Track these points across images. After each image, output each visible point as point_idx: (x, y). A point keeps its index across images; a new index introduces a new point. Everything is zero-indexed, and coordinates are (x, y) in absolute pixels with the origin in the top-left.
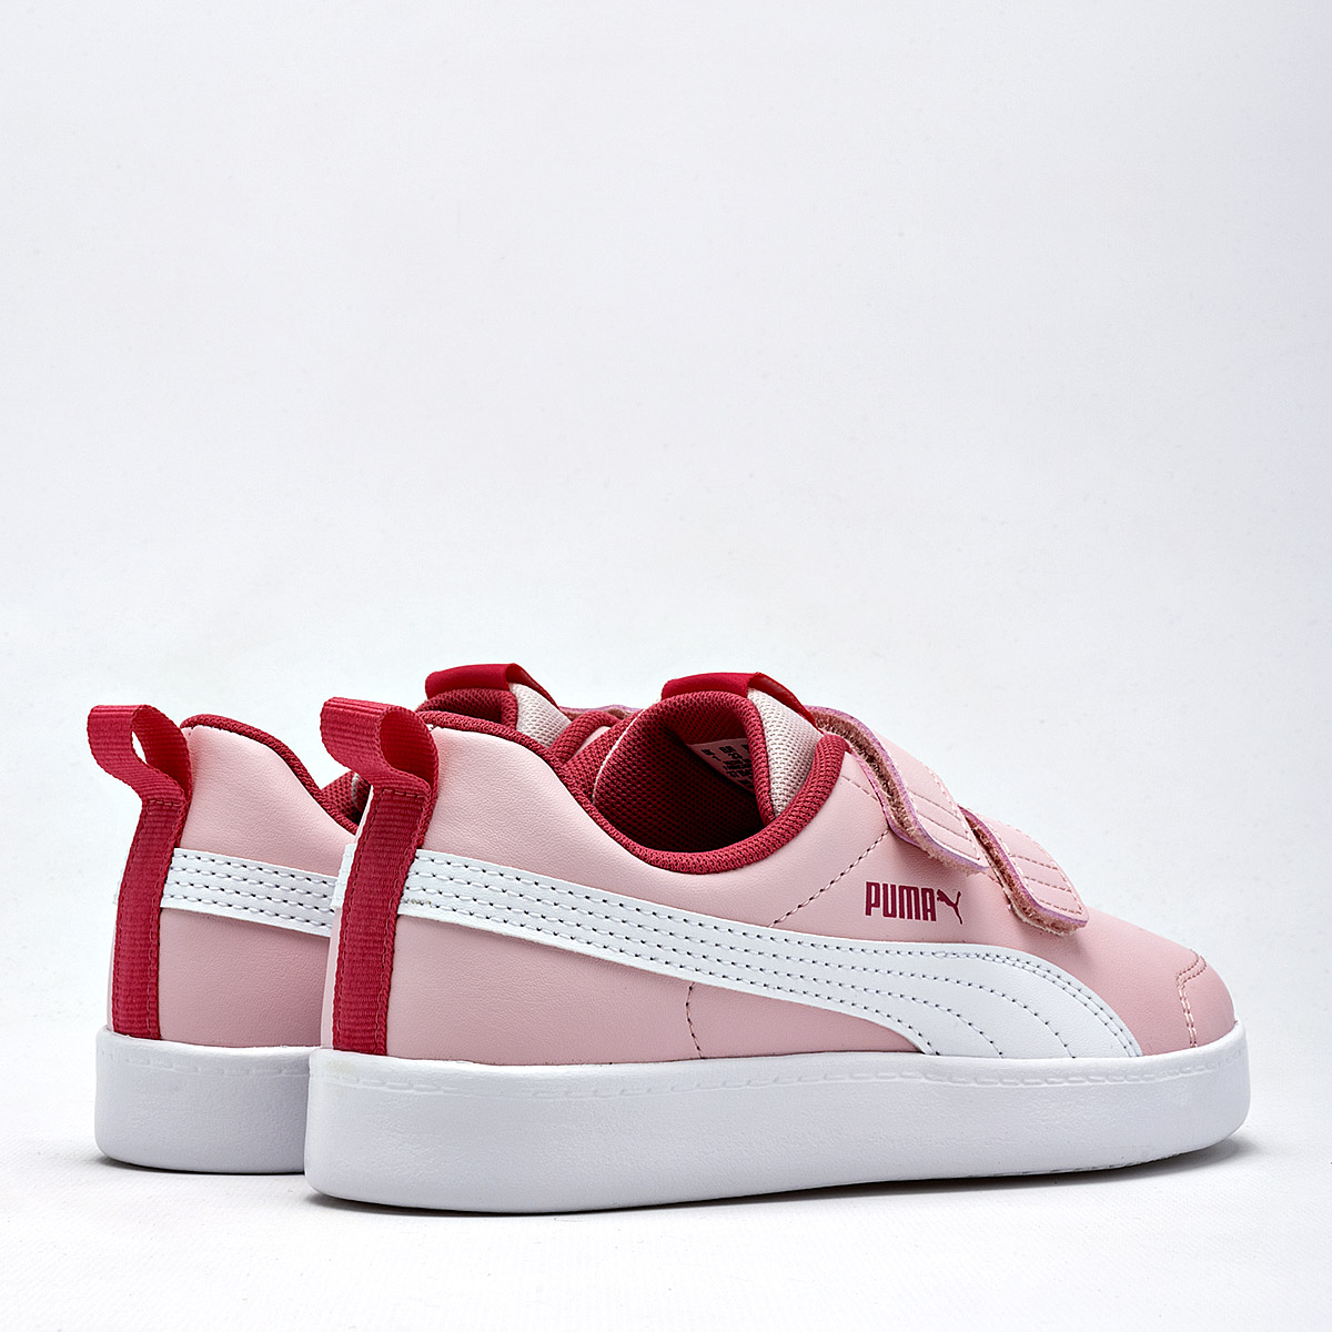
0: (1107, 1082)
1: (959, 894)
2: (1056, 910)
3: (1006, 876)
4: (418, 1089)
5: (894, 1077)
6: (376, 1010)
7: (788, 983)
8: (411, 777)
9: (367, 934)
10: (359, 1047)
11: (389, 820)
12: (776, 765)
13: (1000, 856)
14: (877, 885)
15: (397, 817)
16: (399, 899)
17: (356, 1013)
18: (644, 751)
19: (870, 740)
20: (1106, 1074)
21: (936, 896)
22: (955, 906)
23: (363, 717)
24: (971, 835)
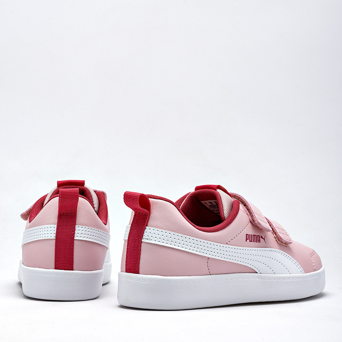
0: (298, 280)
1: (265, 236)
2: (286, 240)
3: (274, 232)
4: (147, 282)
5: (251, 279)
6: (137, 263)
7: (229, 257)
8: (145, 210)
9: (134, 246)
10: (133, 272)
11: (139, 220)
12: (225, 207)
13: (273, 227)
14: (248, 235)
15: (141, 219)
16: (142, 238)
17: (132, 264)
18: (191, 203)
19: (245, 201)
20: (297, 278)
21: (260, 237)
22: (264, 239)
23: (134, 196)
24: (267, 223)
